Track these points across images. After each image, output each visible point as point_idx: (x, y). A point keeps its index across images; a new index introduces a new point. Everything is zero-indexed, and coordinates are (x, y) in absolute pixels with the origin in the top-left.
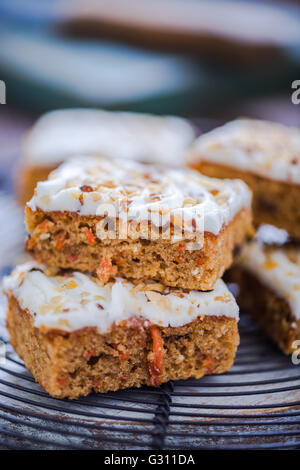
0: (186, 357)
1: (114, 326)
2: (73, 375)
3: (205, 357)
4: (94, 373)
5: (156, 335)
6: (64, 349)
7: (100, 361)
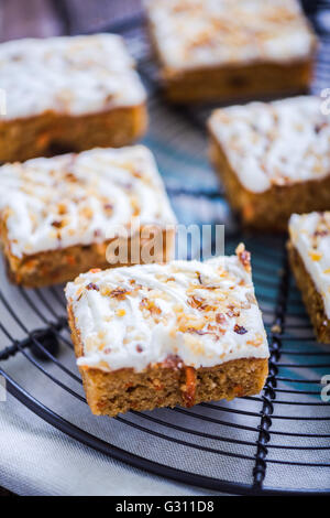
0: (218, 384)
1: (149, 366)
2: (113, 400)
3: (236, 385)
4: (132, 398)
5: (188, 372)
6: (103, 384)
7: (137, 391)
